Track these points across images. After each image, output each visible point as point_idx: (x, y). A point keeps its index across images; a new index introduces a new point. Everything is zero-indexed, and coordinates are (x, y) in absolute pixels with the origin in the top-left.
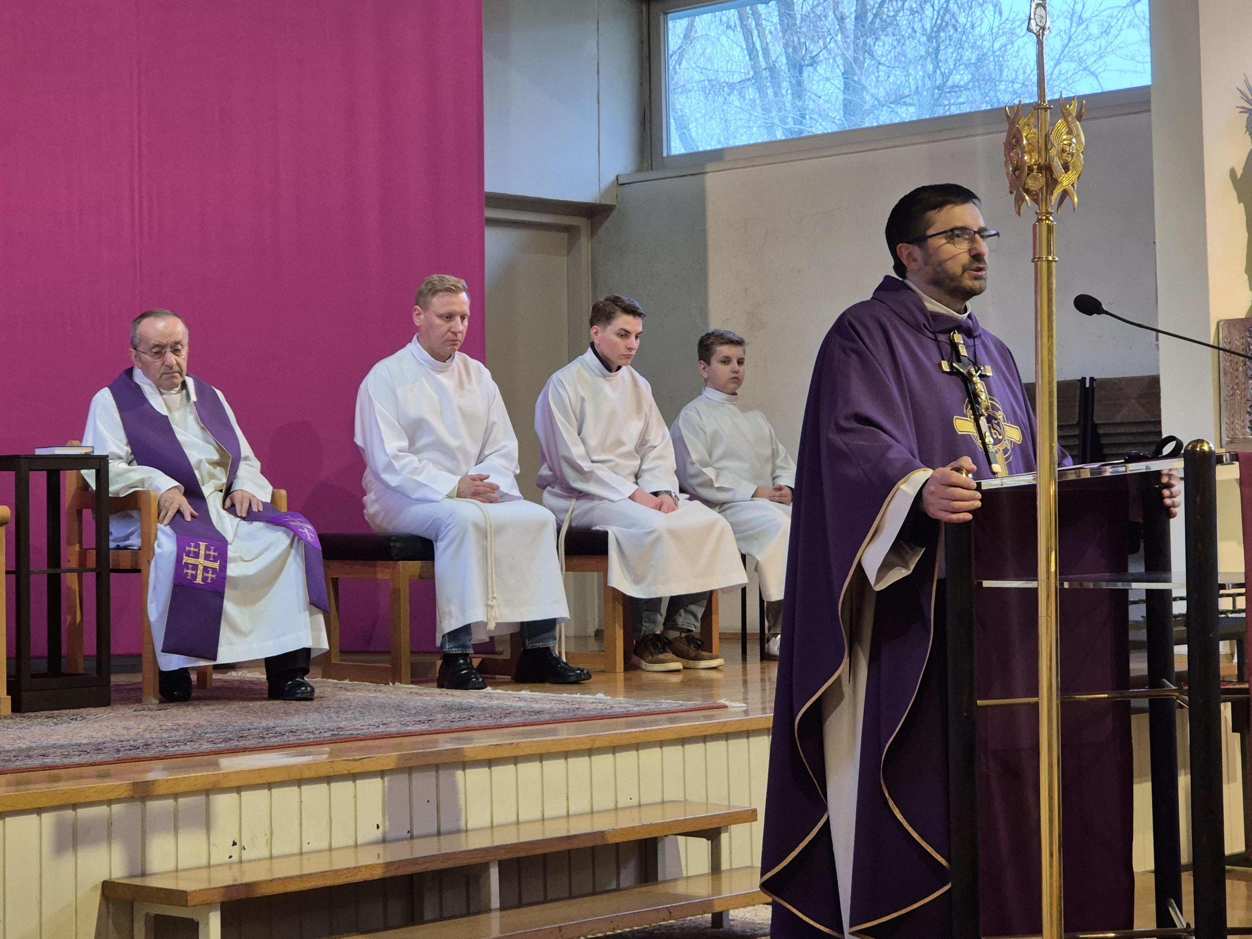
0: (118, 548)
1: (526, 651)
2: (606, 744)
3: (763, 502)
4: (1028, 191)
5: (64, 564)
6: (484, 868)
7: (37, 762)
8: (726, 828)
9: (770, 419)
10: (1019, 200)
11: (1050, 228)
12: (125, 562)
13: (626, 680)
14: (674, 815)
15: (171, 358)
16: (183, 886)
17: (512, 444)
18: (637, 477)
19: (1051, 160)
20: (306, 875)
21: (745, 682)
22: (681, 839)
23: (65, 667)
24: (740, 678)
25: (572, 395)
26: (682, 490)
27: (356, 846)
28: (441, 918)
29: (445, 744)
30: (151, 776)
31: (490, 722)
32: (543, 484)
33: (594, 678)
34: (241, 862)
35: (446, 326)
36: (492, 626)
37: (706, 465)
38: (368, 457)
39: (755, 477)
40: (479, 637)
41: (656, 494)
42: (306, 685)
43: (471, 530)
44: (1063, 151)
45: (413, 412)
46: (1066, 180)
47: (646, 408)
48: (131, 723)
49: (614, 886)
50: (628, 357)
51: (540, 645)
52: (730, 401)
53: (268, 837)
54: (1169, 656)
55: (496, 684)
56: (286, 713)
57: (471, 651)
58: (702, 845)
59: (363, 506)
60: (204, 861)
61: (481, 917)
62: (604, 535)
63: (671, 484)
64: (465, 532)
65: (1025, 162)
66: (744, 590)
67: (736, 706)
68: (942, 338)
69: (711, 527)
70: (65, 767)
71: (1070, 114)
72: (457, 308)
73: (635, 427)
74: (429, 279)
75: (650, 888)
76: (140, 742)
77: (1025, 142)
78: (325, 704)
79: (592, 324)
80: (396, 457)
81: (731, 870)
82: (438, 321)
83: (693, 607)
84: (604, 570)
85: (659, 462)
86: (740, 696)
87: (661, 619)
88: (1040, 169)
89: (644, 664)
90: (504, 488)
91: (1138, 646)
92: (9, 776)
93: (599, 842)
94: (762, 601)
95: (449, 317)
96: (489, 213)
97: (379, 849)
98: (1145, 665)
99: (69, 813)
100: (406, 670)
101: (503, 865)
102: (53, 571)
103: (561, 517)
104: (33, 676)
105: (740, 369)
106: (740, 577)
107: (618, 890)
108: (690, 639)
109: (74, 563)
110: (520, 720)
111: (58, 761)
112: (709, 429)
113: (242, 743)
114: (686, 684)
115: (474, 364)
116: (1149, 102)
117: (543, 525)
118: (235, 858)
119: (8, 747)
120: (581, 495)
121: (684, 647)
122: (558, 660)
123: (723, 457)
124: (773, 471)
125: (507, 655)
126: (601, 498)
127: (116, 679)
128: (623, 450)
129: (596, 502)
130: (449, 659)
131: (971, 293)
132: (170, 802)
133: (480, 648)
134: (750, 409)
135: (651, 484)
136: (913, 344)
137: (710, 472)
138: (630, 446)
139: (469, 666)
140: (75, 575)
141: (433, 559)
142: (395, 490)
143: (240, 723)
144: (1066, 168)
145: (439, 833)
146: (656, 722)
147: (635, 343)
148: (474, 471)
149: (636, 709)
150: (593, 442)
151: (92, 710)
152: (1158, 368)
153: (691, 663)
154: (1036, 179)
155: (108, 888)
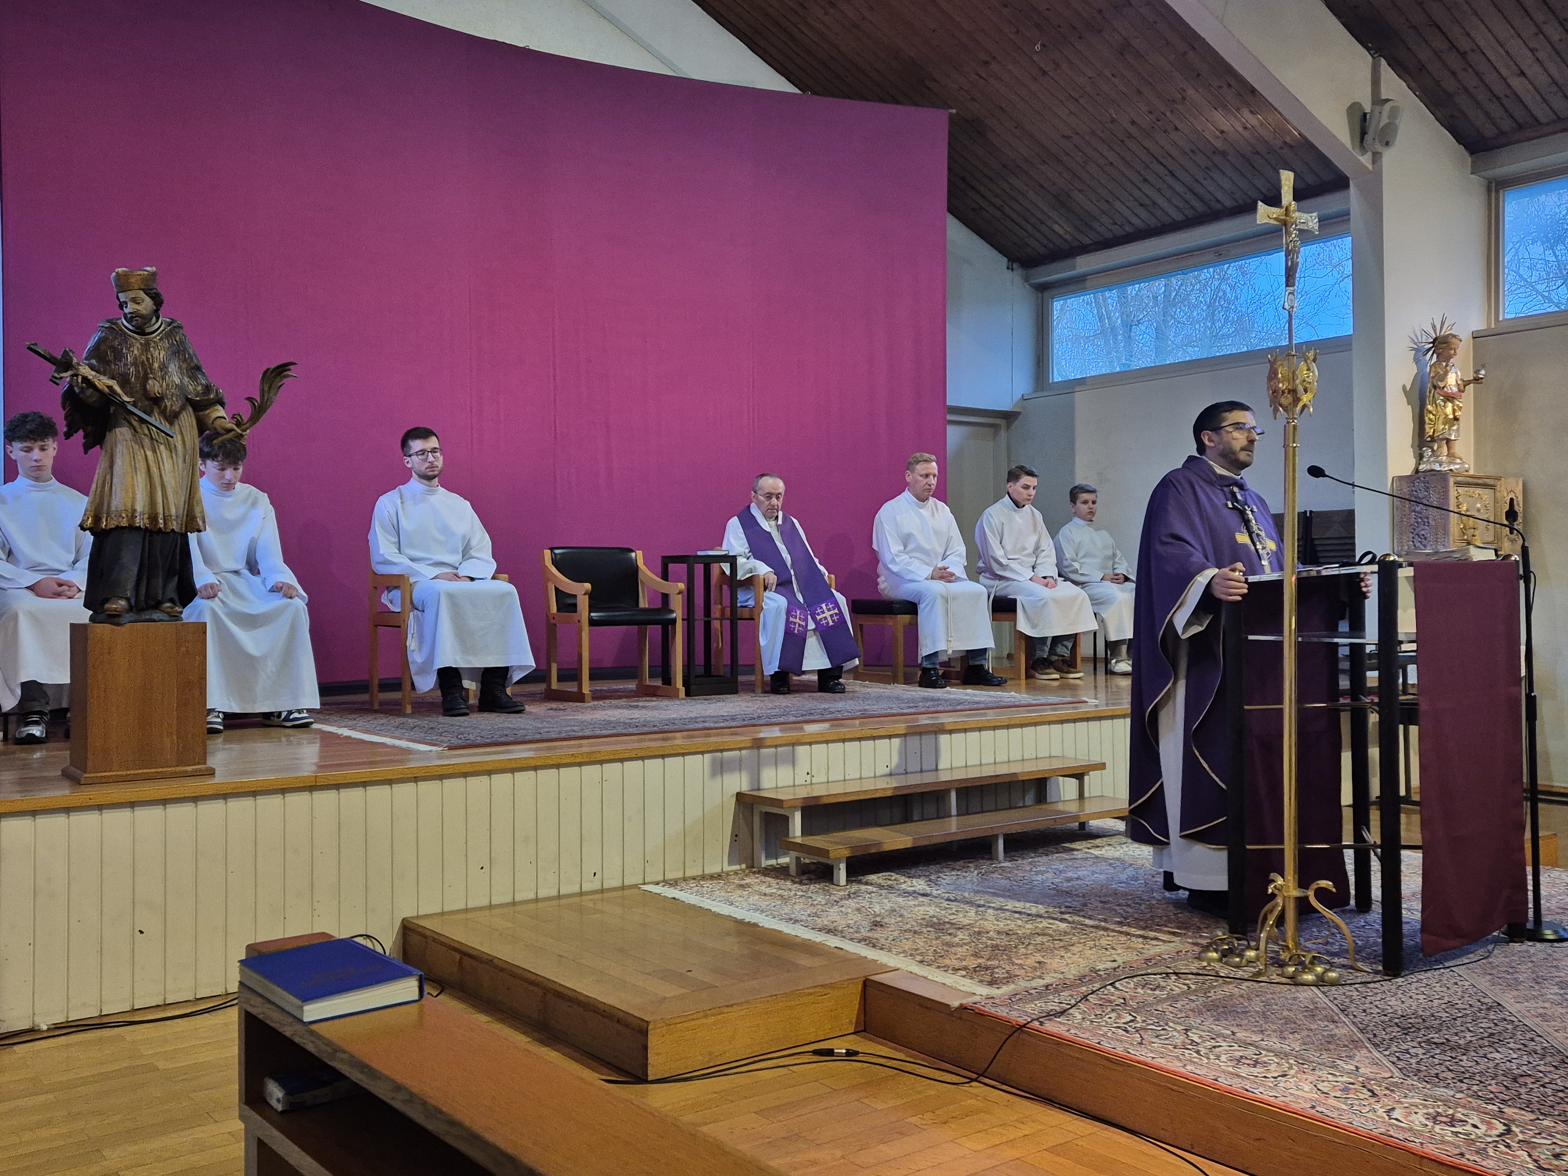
0: (742, 606)
1: (970, 666)
2: (1018, 722)
3: (1107, 583)
4: (1281, 405)
5: (712, 615)
6: (948, 791)
7: (701, 726)
8: (1088, 773)
9: (1111, 535)
10: (1276, 411)
11: (1295, 427)
12: (746, 614)
13: (1027, 684)
14: (1056, 764)
15: (774, 501)
16: (780, 797)
17: (962, 549)
18: (1034, 567)
19: (1296, 386)
21: (1096, 687)
22: (1060, 778)
23: (713, 672)
24: (1093, 684)
25: (997, 521)
26: (1060, 575)
27: (875, 777)
28: (923, 819)
29: (924, 720)
30: (761, 735)
31: (950, 708)
32: (980, 572)
33: (1009, 683)
34: (811, 784)
35: (925, 481)
36: (950, 652)
37: (1074, 561)
38: (881, 557)
39: (1103, 568)
40: (943, 658)
41: (1044, 578)
42: (840, 684)
43: (939, 597)
44: (1304, 381)
45: (906, 530)
46: (1305, 398)
47: (1039, 529)
48: (750, 704)
49: (1021, 804)
50: (1029, 500)
51: (978, 663)
52: (1089, 525)
53: (826, 770)
54: (1363, 678)
55: (952, 685)
56: (835, 701)
57: (938, 667)
58: (1074, 782)
59: (877, 584)
60: (791, 783)
61: (946, 819)
62: (1014, 601)
63: (1054, 572)
64: (934, 600)
65: (1279, 389)
66: (1095, 634)
67: (1092, 701)
68: (1226, 489)
69: (1075, 598)
70: (716, 728)
71: (1309, 358)
72: (931, 471)
73: (1033, 539)
74: (915, 455)
75: (1044, 806)
76: (756, 715)
77: (1280, 375)
78: (856, 695)
79: (1008, 481)
80: (897, 555)
81: (1090, 797)
82: (921, 479)
83: (1065, 643)
84: (1015, 620)
85: (1046, 559)
86: (1093, 696)
87: (1047, 649)
88: (1290, 391)
89: (1037, 675)
90: (958, 574)
91: (1344, 672)
92: (685, 733)
93: (1014, 779)
94: (1106, 641)
95: (927, 476)
96: (950, 417)
97: (888, 779)
98: (1348, 683)
99: (719, 754)
100: (901, 678)
101: (959, 791)
102: (707, 619)
103: (990, 590)
104: (697, 677)
105: (1094, 506)
106: (1094, 626)
107: (1024, 806)
108: (1064, 661)
109: (718, 615)
110: (967, 707)
111: (712, 725)
112: (1077, 541)
113: (811, 718)
114: (1062, 687)
115: (941, 504)
116: (1351, 345)
117: (980, 595)
118: (809, 782)
119: (685, 716)
120: (1001, 578)
121: (1060, 665)
122: (988, 672)
123: (1084, 556)
124: (1113, 566)
125: (958, 668)
126: (1014, 580)
127: (741, 678)
128: (1025, 552)
129: (1010, 582)
130: (925, 671)
131: (1244, 465)
132: (773, 750)
133: (943, 664)
134: (1100, 529)
135: (1042, 572)
136: (1210, 493)
137: (1076, 565)
138: (1030, 550)
139: (937, 676)
140: (719, 622)
141: (916, 614)
142: (896, 574)
143: (810, 705)
144: (1306, 391)
145: (921, 771)
146: (1045, 710)
147: (1033, 492)
148: (940, 565)
149: (1034, 702)
150: (1009, 547)
151: (728, 696)
152: (1354, 505)
153: (1065, 675)
154: (1286, 397)
155: (740, 796)
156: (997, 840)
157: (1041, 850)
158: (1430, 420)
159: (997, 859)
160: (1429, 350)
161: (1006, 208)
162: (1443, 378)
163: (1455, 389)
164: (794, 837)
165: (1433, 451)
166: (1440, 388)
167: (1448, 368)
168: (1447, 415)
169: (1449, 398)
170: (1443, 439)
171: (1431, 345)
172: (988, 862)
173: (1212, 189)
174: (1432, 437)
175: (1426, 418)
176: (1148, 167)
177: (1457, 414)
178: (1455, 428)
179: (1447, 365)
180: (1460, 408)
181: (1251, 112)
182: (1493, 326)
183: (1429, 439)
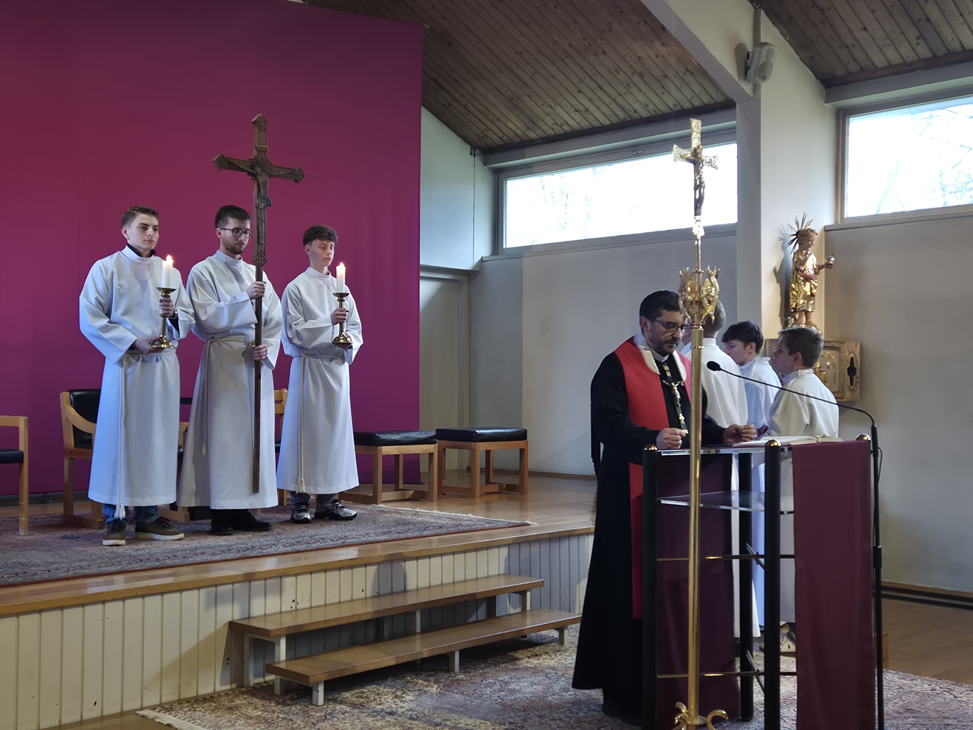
6: (414, 613)
8: (529, 589)
14: (504, 583)
19: (702, 299)
20: (328, 620)
22: (506, 596)
27: (352, 601)
30: (253, 568)
34: (296, 612)
44: (708, 294)
49: (474, 621)
53: (310, 597)
60: (278, 611)
61: (411, 637)
65: (689, 299)
67: (534, 524)
71: (712, 277)
75: (492, 621)
77: (689, 289)
88: (696, 303)
96: (422, 274)
97: (363, 603)
99: (214, 589)
101: (423, 613)
107: (477, 622)
110: (432, 532)
111: (209, 558)
118: (294, 608)
132: (263, 582)
145: (391, 595)
154: (693, 308)
155: (232, 625)
156: (454, 655)
157: (490, 661)
158: (794, 295)
159: (453, 671)
160: (793, 241)
161: (470, 105)
162: (803, 263)
163: (812, 272)
164: (279, 662)
165: (795, 319)
166: (801, 271)
167: (807, 256)
168: (806, 292)
169: (807, 279)
170: (803, 311)
171: (795, 237)
172: (446, 675)
173: (631, 102)
174: (795, 309)
175: (791, 294)
176: (582, 81)
177: (813, 291)
178: (812, 302)
179: (806, 253)
180: (815, 287)
181: (663, 44)
182: (839, 223)
183: (792, 311)
